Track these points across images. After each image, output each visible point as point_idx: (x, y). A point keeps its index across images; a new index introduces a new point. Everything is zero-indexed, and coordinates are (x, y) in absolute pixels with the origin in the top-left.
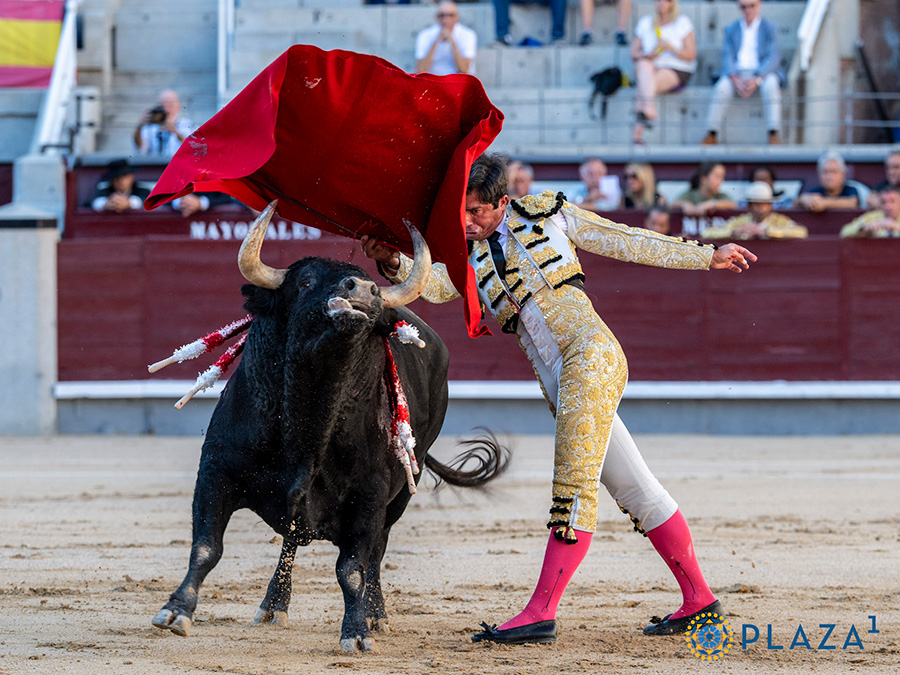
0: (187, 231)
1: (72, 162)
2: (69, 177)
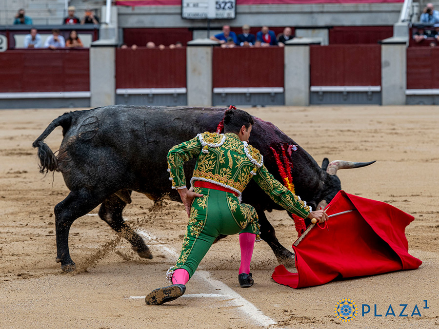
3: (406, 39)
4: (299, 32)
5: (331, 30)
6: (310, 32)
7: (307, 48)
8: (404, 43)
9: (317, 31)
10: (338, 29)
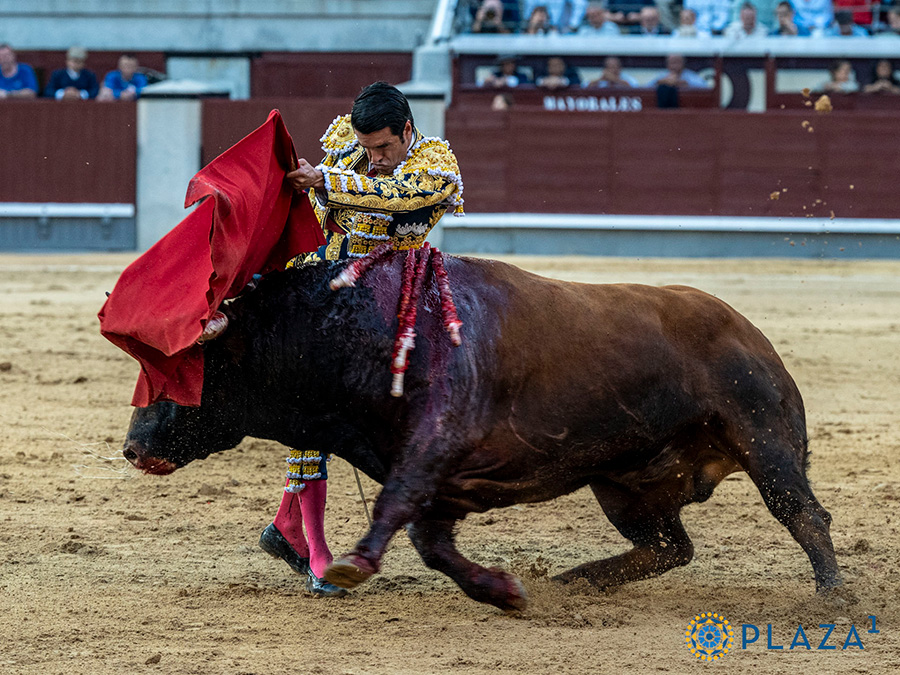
0: (541, 103)
2: (454, 64)
5: (258, 61)
7: (195, 107)
8: (439, 97)
9: (220, 63)
10: (273, 59)
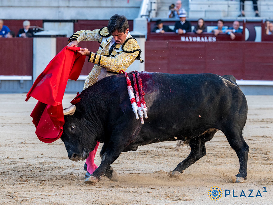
0: (180, 39)
1: (149, 20)
2: (148, 24)
3: (145, 32)
4: (46, 25)
5: (76, 23)
6: (56, 24)
7: (54, 40)
8: (143, 37)
9: (63, 24)
10: (82, 23)
